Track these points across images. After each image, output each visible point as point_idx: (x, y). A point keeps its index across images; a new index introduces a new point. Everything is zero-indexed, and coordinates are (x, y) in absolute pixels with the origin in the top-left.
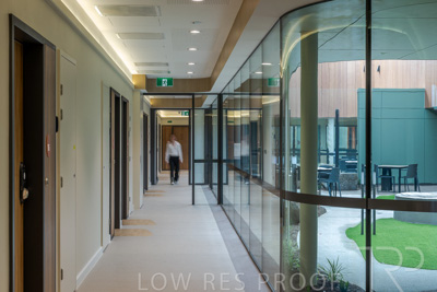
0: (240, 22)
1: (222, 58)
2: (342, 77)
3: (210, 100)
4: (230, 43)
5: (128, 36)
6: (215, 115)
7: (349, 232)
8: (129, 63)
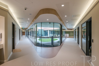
0: (31, 24)
1: (29, 26)
2: (39, 28)
3: (27, 30)
4: (30, 25)
5: (21, 24)
6: (28, 31)
7: (39, 39)
8: (21, 26)
